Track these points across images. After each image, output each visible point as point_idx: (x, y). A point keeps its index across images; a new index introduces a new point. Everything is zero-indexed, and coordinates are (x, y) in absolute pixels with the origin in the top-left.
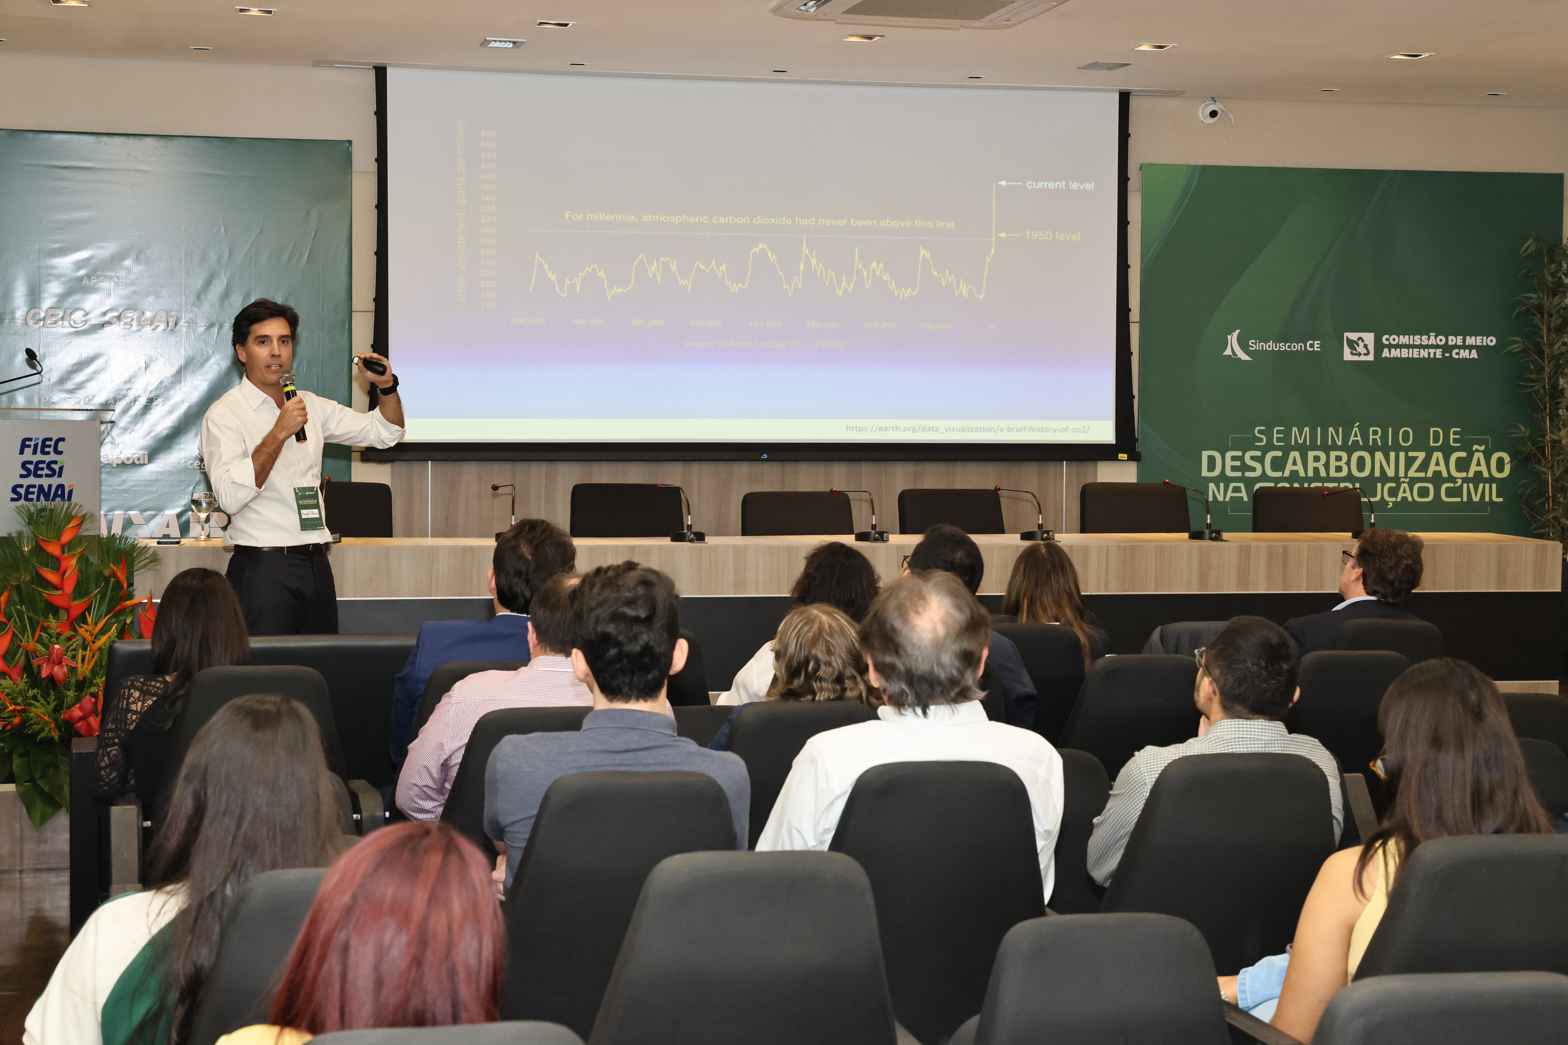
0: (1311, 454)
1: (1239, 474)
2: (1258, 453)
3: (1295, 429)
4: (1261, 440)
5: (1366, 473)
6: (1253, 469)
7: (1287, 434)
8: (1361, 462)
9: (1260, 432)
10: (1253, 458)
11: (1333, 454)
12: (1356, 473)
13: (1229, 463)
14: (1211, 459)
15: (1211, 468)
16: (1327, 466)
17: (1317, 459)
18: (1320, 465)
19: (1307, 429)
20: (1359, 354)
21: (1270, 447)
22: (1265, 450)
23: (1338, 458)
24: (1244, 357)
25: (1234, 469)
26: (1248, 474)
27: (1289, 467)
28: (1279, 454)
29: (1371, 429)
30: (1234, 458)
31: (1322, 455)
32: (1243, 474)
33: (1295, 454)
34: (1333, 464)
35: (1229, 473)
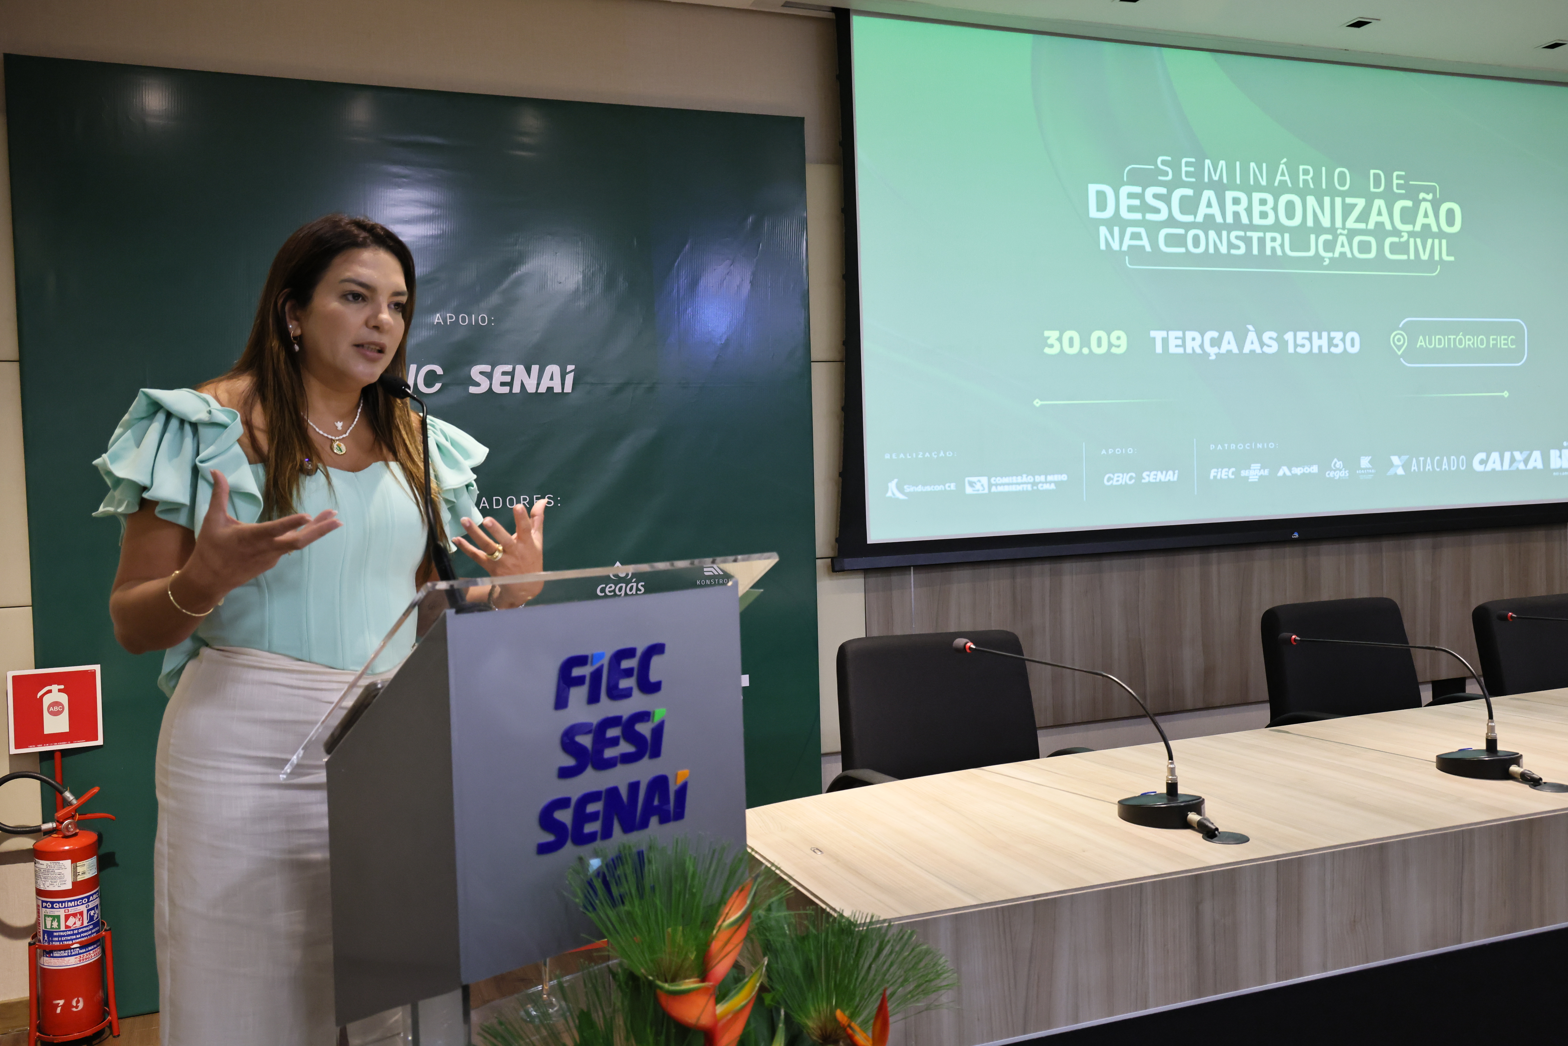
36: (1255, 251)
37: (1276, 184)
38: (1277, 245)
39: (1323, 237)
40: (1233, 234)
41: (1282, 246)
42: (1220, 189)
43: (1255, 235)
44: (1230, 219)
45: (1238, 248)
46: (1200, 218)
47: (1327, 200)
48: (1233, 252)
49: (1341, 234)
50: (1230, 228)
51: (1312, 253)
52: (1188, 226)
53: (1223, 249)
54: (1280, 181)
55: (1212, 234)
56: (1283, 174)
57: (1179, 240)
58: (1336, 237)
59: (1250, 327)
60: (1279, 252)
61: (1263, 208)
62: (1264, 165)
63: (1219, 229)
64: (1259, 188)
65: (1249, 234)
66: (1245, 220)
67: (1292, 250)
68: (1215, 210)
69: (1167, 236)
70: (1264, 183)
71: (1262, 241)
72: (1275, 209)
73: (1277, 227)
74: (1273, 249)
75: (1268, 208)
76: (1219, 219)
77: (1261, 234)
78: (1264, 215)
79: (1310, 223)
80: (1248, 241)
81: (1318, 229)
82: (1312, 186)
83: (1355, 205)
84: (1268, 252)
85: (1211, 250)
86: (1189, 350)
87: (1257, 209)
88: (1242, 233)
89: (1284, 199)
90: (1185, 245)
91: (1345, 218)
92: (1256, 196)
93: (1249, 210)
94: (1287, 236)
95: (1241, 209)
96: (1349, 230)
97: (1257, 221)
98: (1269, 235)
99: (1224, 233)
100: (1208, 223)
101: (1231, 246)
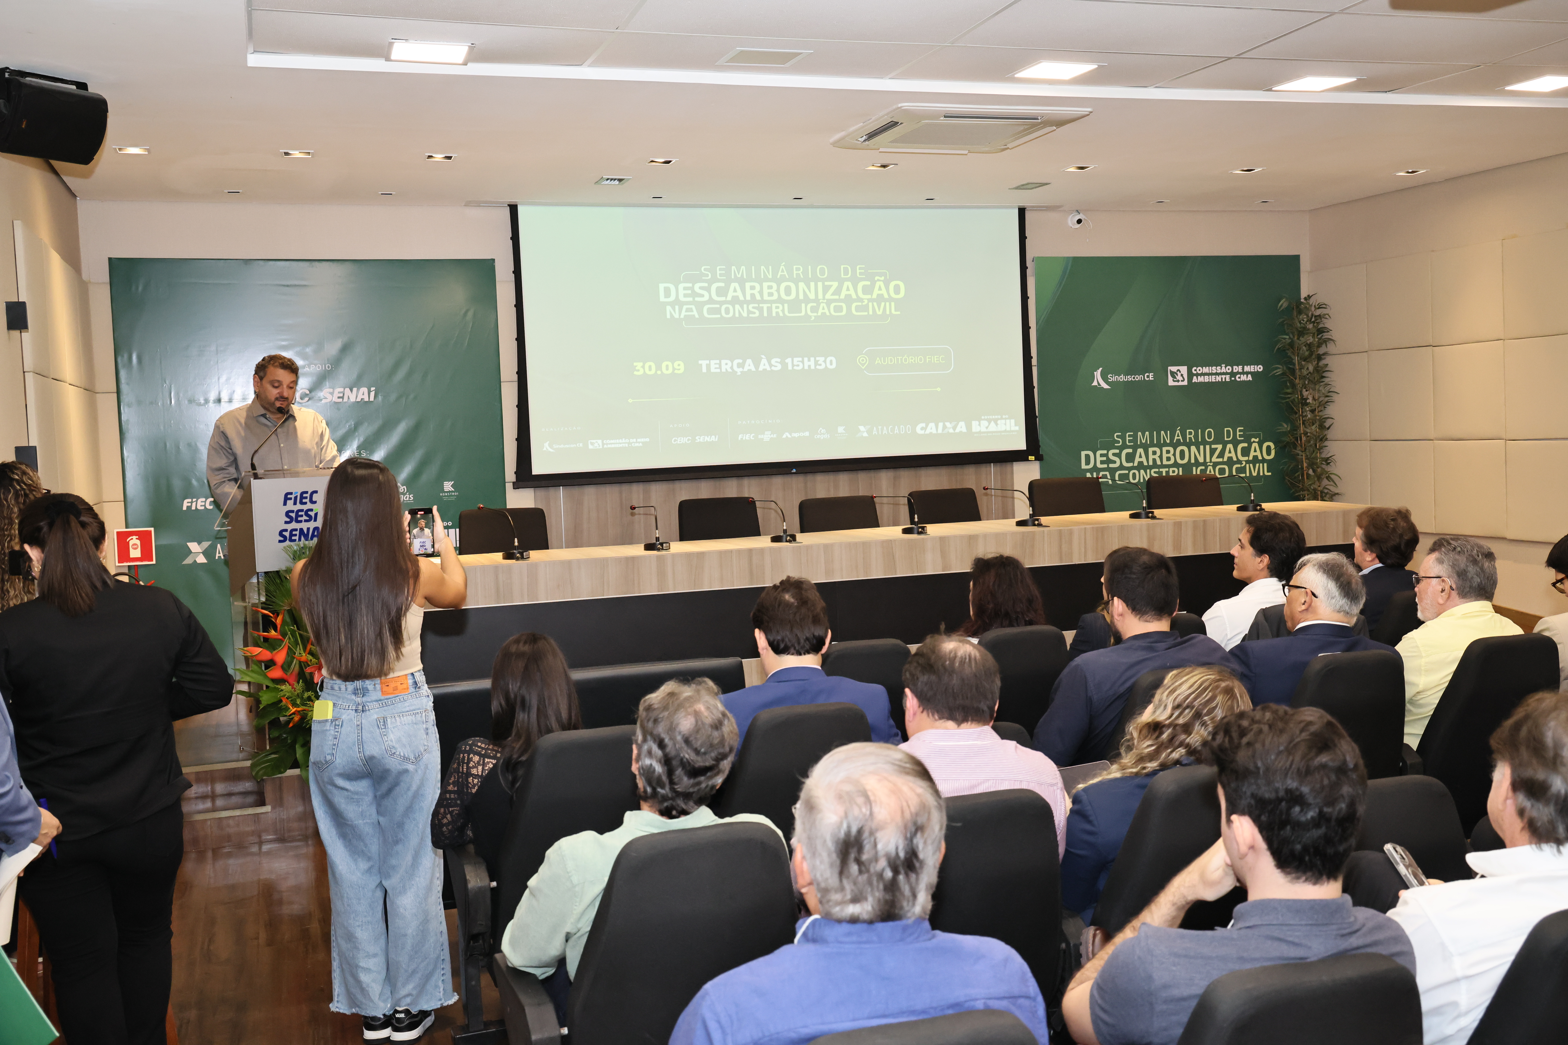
0: (1151, 450)
1: (1105, 466)
2: (1117, 451)
3: (1140, 433)
4: (1119, 442)
5: (1186, 461)
6: (1115, 462)
7: (1135, 436)
8: (1182, 453)
9: (1118, 436)
10: (1114, 455)
11: (1165, 449)
12: (1179, 461)
13: (1099, 459)
14: (1087, 457)
15: (1088, 463)
16: (1161, 457)
17: (1154, 453)
18: (1157, 457)
19: (1147, 433)
20: (1178, 381)
21: (1124, 446)
22: (1121, 449)
23: (1168, 452)
24: (1105, 386)
25: (1102, 462)
26: (1111, 466)
27: (1137, 460)
28: (1130, 451)
29: (1188, 431)
30: (1102, 455)
31: (1158, 450)
32: (1108, 466)
33: (1140, 451)
34: (1165, 455)
35: (1099, 465)
36: (765, 314)
37: (778, 277)
38: (779, 310)
39: (809, 306)
40: (751, 306)
41: (783, 311)
42: (742, 283)
43: (765, 306)
44: (748, 298)
45: (754, 313)
46: (729, 298)
47: (812, 284)
48: (751, 315)
49: (822, 302)
50: (748, 303)
51: (803, 314)
52: (721, 303)
53: (745, 314)
54: (781, 275)
55: (737, 307)
56: (783, 271)
57: (718, 311)
58: (819, 305)
59: (763, 356)
60: (781, 314)
61: (770, 291)
62: (770, 267)
63: (741, 303)
64: (767, 279)
65: (761, 305)
66: (758, 297)
67: (789, 313)
68: (739, 293)
69: (709, 309)
70: (770, 277)
71: (770, 310)
72: (778, 291)
73: (780, 300)
74: (777, 313)
75: (774, 290)
76: (741, 298)
77: (769, 305)
78: (771, 294)
79: (801, 297)
80: (761, 310)
81: (807, 300)
82: (802, 277)
83: (831, 286)
84: (774, 315)
85: (737, 315)
86: (723, 370)
87: (766, 291)
88: (757, 305)
89: (783, 285)
90: (721, 314)
91: (824, 293)
92: (765, 285)
93: (761, 292)
94: (786, 305)
95: (756, 292)
96: (827, 300)
97: (766, 297)
98: (774, 306)
99: (745, 306)
100: (735, 301)
101: (749, 312)
